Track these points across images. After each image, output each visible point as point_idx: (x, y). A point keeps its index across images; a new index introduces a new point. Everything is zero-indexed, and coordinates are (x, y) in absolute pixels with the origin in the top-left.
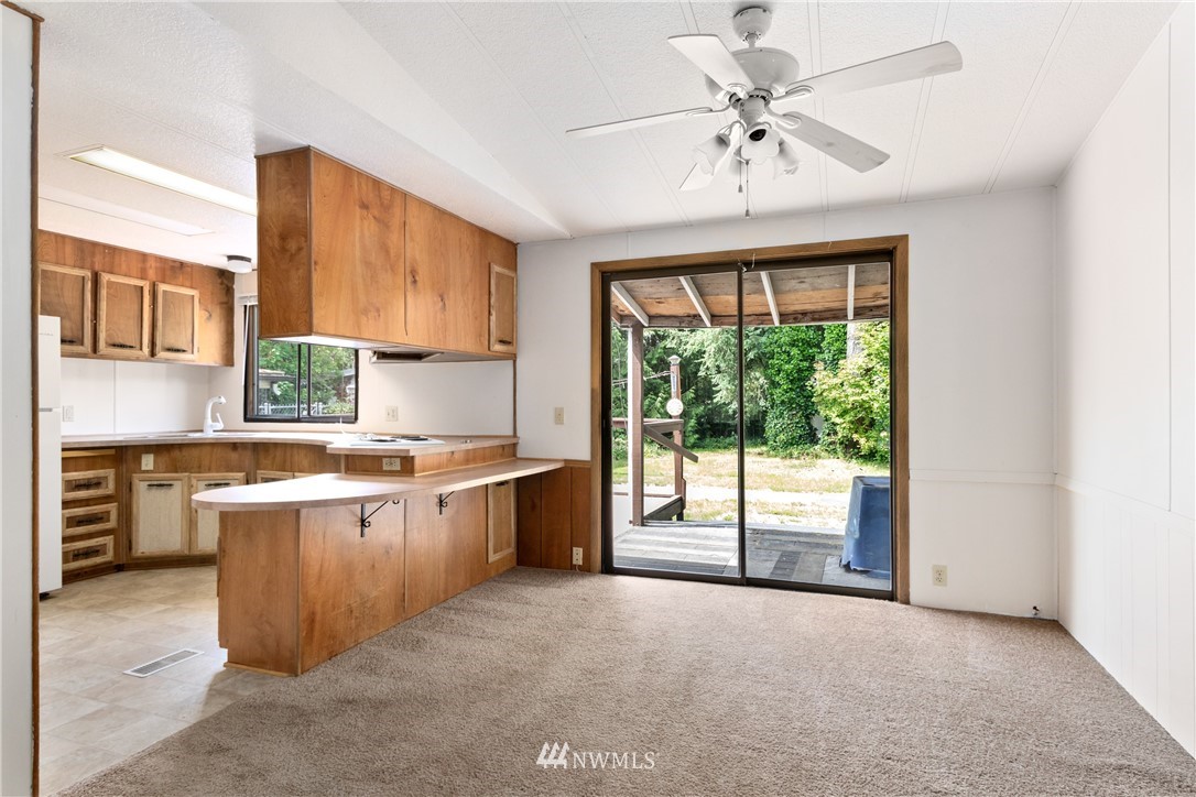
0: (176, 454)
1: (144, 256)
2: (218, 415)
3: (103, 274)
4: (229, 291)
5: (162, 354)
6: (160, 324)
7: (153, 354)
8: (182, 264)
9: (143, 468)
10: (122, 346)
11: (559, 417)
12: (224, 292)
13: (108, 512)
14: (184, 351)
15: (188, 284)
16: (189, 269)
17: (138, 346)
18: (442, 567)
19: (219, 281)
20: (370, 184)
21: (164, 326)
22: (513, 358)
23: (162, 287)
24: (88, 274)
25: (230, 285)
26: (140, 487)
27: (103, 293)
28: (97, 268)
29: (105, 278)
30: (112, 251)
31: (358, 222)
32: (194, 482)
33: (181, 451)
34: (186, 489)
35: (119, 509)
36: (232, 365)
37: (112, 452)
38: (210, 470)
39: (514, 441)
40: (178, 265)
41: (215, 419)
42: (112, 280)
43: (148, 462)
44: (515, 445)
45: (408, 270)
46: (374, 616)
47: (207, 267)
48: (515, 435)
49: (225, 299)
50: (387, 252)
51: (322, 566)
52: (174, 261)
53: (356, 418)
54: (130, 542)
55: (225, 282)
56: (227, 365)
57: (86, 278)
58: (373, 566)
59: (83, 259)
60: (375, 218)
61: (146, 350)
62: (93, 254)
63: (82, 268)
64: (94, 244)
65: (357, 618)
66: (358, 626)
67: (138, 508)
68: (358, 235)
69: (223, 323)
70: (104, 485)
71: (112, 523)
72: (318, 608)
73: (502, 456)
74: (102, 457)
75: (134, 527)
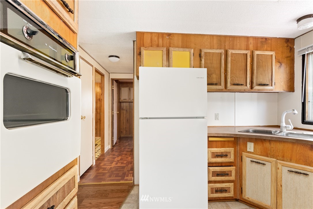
0: (267, 145)
1: (247, 38)
2: (290, 120)
3: (229, 50)
4: (292, 50)
5: (257, 88)
6: (255, 72)
7: (252, 88)
8: (266, 39)
9: (248, 150)
10: (238, 85)
12: (289, 50)
13: (231, 171)
14: (268, 85)
15: (269, 49)
16: (270, 41)
17: (245, 84)
19: (286, 45)
21: (257, 73)
23: (257, 53)
24: (223, 51)
25: (292, 46)
26: (247, 161)
27: (229, 59)
28: (226, 48)
29: (230, 52)
30: (233, 38)
32: (279, 166)
33: (270, 144)
34: (274, 169)
35: (236, 170)
36: (293, 91)
37: (233, 139)
38: (291, 161)
40: (264, 40)
42: (233, 52)
43: (251, 146)
47: (280, 38)
49: (289, 55)
52: (262, 38)
54: (242, 188)
55: (290, 45)
56: (290, 91)
57: (222, 53)
59: (221, 45)
61: (249, 86)
62: (225, 41)
63: (221, 49)
64: (226, 37)
67: (246, 172)
69: (288, 68)
70: (229, 156)
71: (233, 178)
74: (228, 141)
75: (243, 182)
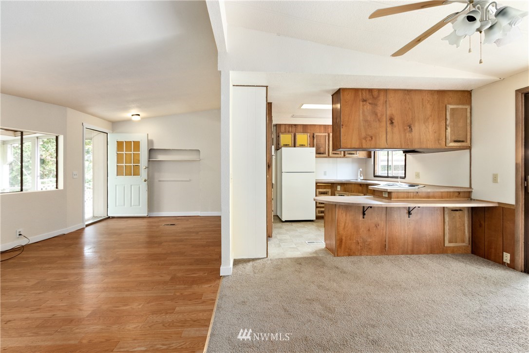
0: (345, 186)
3: (331, 134)
5: (347, 155)
7: (344, 155)
9: (338, 190)
10: (336, 154)
11: (495, 179)
14: (354, 154)
17: (340, 153)
18: (410, 240)
20: (367, 92)
22: (470, 148)
24: (327, 134)
27: (331, 139)
31: (361, 107)
33: (347, 185)
36: (371, 158)
37: (330, 184)
38: (354, 192)
39: (469, 190)
41: (361, 176)
43: (339, 188)
44: (470, 192)
45: (388, 119)
46: (370, 248)
48: (471, 187)
50: (376, 114)
51: (345, 225)
53: (405, 177)
56: (369, 158)
58: (369, 230)
59: (326, 130)
60: (369, 103)
61: (342, 154)
62: (328, 128)
64: (328, 126)
65: (361, 246)
66: (362, 249)
68: (361, 112)
70: (328, 194)
72: (344, 238)
73: (457, 197)
74: (328, 186)
